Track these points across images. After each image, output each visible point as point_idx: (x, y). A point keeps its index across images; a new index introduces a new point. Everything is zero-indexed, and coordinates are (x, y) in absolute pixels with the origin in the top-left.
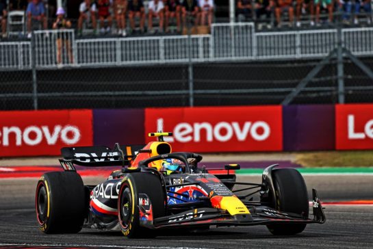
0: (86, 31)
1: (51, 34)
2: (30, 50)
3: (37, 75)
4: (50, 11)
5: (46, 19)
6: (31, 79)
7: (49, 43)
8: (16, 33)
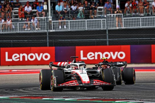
0: (127, 14)
1: (114, 15)
2: (106, 22)
3: (108, 32)
4: (113, 6)
5: (112, 9)
6: (106, 33)
7: (113, 19)
8: (100, 15)
